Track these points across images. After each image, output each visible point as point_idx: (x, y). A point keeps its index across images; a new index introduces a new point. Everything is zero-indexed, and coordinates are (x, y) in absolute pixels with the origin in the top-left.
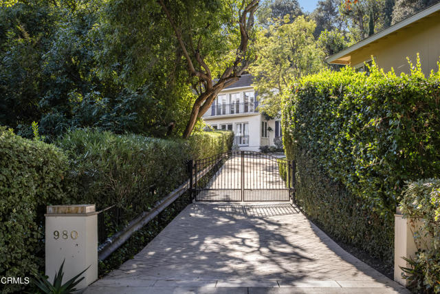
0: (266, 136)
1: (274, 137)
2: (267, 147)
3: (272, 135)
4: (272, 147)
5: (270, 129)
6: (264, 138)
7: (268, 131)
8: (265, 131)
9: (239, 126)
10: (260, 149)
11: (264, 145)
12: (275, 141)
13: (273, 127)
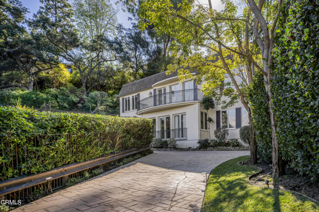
0: (206, 128)
1: (215, 128)
2: (206, 141)
3: (213, 127)
4: (212, 140)
5: (210, 120)
6: (204, 130)
7: (208, 122)
8: (204, 122)
9: (177, 118)
10: (199, 143)
11: (204, 139)
12: (216, 133)
13: (214, 117)
